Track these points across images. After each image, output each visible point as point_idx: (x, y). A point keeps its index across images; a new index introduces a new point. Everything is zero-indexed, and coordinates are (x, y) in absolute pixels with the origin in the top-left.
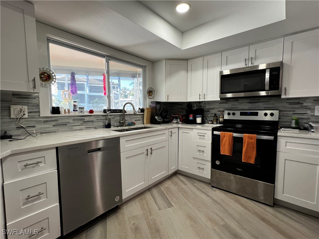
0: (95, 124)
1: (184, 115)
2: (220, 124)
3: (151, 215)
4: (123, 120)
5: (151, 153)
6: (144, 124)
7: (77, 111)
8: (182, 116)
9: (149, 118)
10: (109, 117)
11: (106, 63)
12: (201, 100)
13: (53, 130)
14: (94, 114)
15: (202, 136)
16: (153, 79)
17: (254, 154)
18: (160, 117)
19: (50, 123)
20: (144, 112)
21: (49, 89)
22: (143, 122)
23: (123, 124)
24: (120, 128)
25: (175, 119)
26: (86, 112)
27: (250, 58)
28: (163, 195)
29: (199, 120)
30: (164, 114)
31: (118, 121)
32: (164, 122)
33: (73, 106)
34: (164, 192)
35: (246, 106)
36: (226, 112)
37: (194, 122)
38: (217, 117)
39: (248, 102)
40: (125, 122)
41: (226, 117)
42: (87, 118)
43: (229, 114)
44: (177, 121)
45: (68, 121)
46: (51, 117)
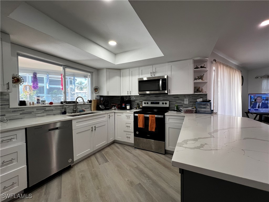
0: (54, 112)
1: (119, 104)
2: (140, 109)
3: (93, 168)
4: (76, 109)
5: (95, 130)
6: (91, 110)
7: (40, 103)
8: (118, 105)
9: (95, 107)
10: (65, 106)
11: (63, 70)
12: (129, 95)
13: (20, 117)
14: (53, 105)
15: (128, 117)
16: (98, 81)
17: (154, 126)
18: (103, 106)
19: (18, 112)
20: (91, 103)
21: (17, 88)
22: (91, 109)
23: (76, 111)
24: (73, 114)
25: (113, 107)
26: (47, 103)
27: (153, 72)
28: (103, 156)
29: (128, 107)
30: (107, 104)
31: (72, 109)
32: (106, 109)
33: (37, 100)
34: (104, 154)
35: (154, 99)
36: (144, 102)
37: (125, 109)
38: (139, 105)
39: (155, 96)
40: (77, 110)
41: (144, 105)
42: (47, 108)
43: (145, 103)
44: (115, 108)
45: (32, 110)
46: (19, 108)
